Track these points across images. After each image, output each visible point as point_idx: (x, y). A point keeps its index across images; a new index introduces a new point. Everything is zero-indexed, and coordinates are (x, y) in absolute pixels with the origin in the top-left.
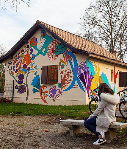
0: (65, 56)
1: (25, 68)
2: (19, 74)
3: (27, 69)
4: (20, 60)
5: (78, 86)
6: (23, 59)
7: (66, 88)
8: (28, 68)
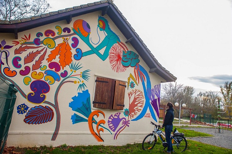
0: (136, 72)
7: (135, 117)
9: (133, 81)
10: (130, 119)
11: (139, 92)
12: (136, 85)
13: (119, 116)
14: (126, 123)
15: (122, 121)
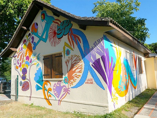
0: (70, 37)
1: (27, 60)
2: (22, 68)
3: (29, 61)
5: (93, 80)
6: (25, 50)
7: (75, 84)
8: (30, 60)
9: (68, 48)
10: (70, 87)
11: (76, 57)
12: (71, 52)
13: (60, 84)
14: (67, 91)
15: (63, 89)
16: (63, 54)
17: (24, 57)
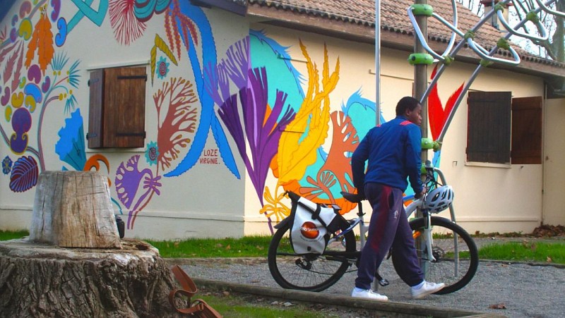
0: (170, 22)
1: (33, 81)
2: (14, 110)
3: (40, 85)
4: (16, 48)
5: (218, 153)
6: (27, 43)
7: (174, 164)
8: (43, 80)
9: (164, 56)
10: (161, 173)
11: (182, 86)
12: (171, 67)
13: (135, 166)
14: (153, 184)
15: (143, 179)
16: (148, 72)
17: (20, 66)
